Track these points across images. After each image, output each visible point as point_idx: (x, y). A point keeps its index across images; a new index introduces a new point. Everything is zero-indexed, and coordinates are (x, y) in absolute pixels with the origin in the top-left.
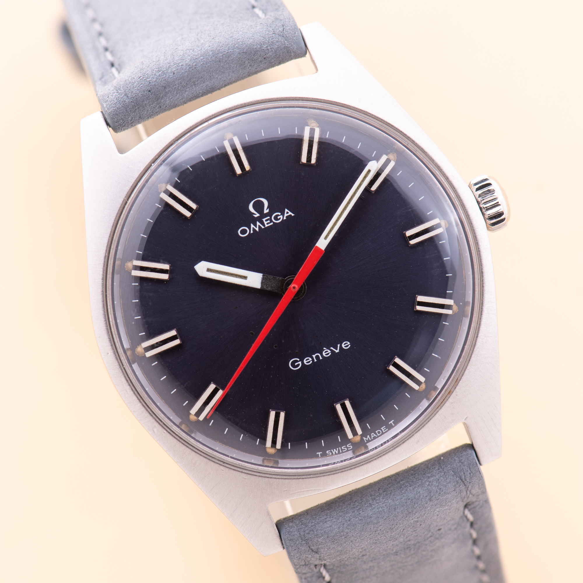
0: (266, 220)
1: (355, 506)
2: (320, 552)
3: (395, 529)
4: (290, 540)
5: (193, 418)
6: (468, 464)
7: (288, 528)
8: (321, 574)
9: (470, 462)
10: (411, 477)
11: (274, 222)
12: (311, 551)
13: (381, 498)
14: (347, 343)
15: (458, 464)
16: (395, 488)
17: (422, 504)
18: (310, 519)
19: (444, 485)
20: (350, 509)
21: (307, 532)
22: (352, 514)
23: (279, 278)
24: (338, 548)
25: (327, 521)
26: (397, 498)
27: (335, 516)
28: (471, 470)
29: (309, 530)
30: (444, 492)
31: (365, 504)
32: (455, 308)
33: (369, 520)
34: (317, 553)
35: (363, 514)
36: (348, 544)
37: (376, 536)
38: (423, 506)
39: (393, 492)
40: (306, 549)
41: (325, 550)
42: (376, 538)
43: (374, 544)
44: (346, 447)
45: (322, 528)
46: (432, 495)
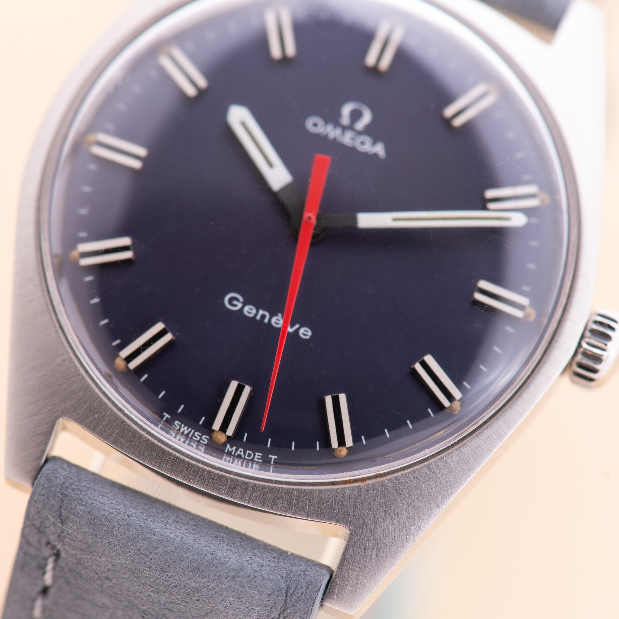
1: (149, 510)
2: (66, 526)
3: (168, 575)
5: (75, 254)
7: (58, 466)
8: (46, 564)
9: (314, 581)
10: (237, 540)
12: (58, 513)
13: (184, 527)
14: (308, 332)
15: (300, 570)
16: (209, 532)
17: (221, 574)
18: (90, 480)
19: (263, 576)
20: (141, 508)
21: (74, 487)
22: (138, 513)
24: (88, 538)
25: (105, 496)
26: (202, 542)
27: (119, 499)
28: (307, 591)
29: (77, 487)
30: (257, 584)
31: (162, 518)
32: (457, 405)
33: (149, 535)
34: (62, 523)
35: (150, 523)
36: (104, 542)
37: (141, 563)
38: (219, 576)
39: (203, 533)
40: (55, 506)
41: (73, 527)
42: (138, 566)
43: (130, 573)
44: (201, 437)
45: (93, 497)
46: (240, 574)
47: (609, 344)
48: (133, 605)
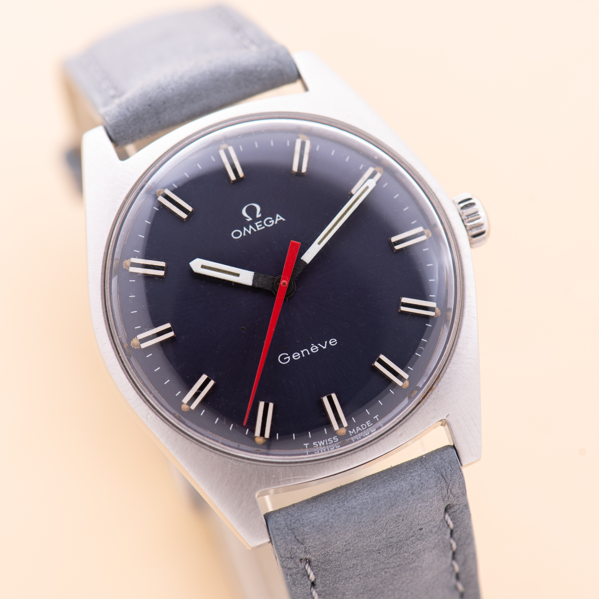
0: (259, 224)
1: (340, 498)
2: (306, 544)
3: (379, 522)
4: (277, 529)
5: (185, 407)
6: (449, 461)
7: (275, 518)
8: (306, 571)
9: (451, 459)
10: (394, 473)
11: (266, 227)
12: (297, 541)
13: (365, 491)
14: (334, 340)
15: (439, 460)
16: (378, 482)
17: (405, 497)
18: (296, 510)
19: (426, 480)
20: (335, 501)
21: (293, 521)
22: (337, 505)
23: (270, 277)
24: (323, 540)
25: (313, 512)
26: (381, 490)
27: (320, 507)
28: (452, 467)
29: (295, 520)
30: (426, 486)
31: (350, 496)
32: (437, 310)
33: (353, 511)
34: (302, 544)
35: (348, 505)
36: (333, 535)
37: (360, 528)
38: (405, 499)
39: (376, 486)
40: (292, 539)
41: (310, 541)
42: (360, 531)
43: (358, 538)
44: (332, 439)
45: (308, 517)
46: (414, 489)
47: (479, 213)
48: (370, 552)
